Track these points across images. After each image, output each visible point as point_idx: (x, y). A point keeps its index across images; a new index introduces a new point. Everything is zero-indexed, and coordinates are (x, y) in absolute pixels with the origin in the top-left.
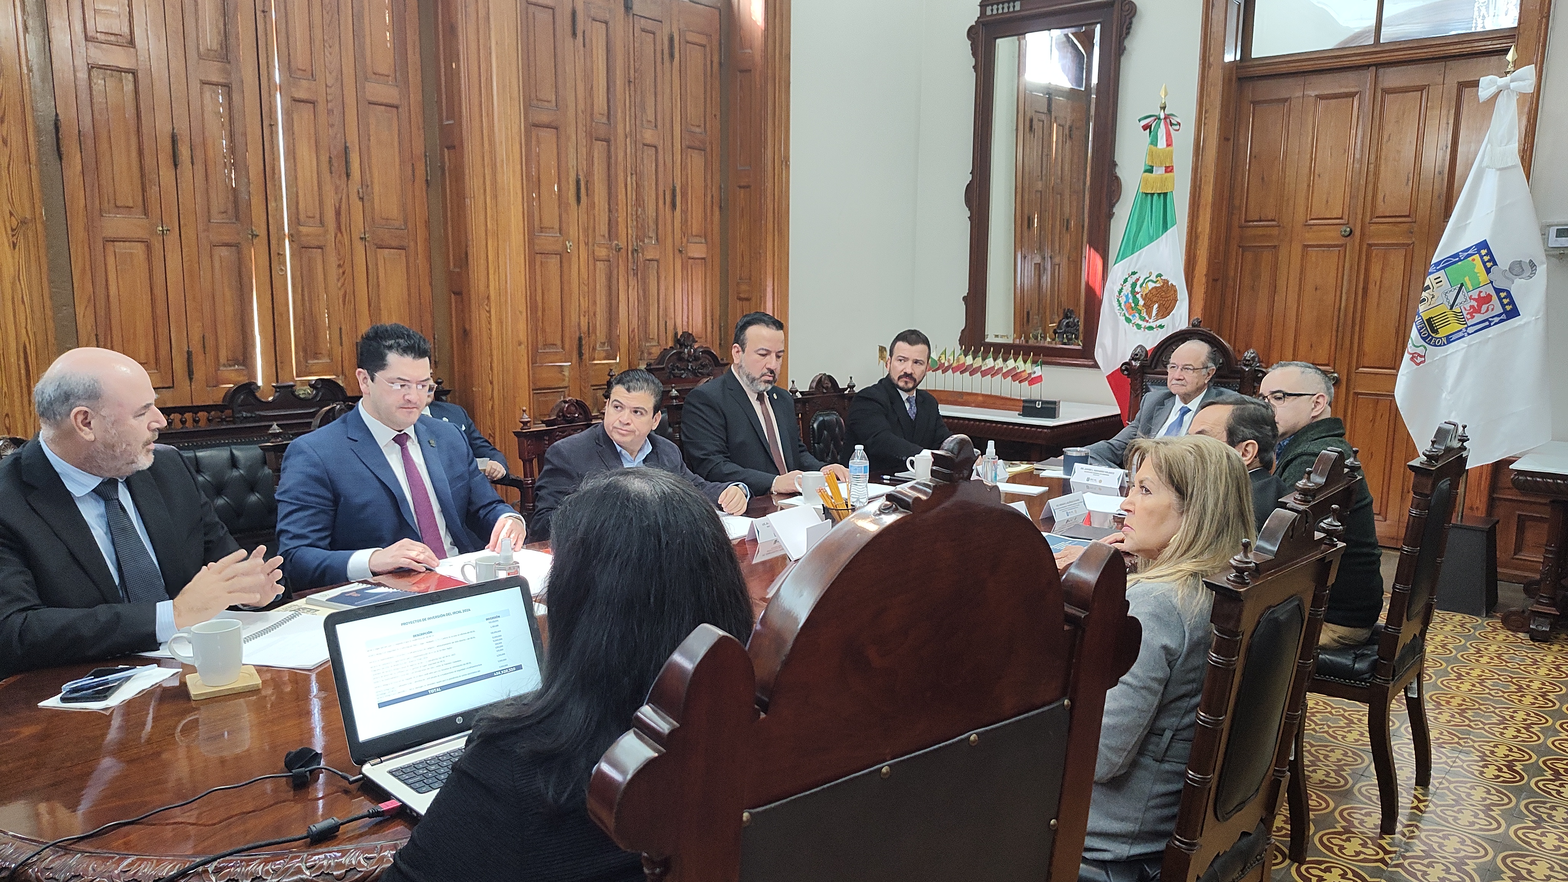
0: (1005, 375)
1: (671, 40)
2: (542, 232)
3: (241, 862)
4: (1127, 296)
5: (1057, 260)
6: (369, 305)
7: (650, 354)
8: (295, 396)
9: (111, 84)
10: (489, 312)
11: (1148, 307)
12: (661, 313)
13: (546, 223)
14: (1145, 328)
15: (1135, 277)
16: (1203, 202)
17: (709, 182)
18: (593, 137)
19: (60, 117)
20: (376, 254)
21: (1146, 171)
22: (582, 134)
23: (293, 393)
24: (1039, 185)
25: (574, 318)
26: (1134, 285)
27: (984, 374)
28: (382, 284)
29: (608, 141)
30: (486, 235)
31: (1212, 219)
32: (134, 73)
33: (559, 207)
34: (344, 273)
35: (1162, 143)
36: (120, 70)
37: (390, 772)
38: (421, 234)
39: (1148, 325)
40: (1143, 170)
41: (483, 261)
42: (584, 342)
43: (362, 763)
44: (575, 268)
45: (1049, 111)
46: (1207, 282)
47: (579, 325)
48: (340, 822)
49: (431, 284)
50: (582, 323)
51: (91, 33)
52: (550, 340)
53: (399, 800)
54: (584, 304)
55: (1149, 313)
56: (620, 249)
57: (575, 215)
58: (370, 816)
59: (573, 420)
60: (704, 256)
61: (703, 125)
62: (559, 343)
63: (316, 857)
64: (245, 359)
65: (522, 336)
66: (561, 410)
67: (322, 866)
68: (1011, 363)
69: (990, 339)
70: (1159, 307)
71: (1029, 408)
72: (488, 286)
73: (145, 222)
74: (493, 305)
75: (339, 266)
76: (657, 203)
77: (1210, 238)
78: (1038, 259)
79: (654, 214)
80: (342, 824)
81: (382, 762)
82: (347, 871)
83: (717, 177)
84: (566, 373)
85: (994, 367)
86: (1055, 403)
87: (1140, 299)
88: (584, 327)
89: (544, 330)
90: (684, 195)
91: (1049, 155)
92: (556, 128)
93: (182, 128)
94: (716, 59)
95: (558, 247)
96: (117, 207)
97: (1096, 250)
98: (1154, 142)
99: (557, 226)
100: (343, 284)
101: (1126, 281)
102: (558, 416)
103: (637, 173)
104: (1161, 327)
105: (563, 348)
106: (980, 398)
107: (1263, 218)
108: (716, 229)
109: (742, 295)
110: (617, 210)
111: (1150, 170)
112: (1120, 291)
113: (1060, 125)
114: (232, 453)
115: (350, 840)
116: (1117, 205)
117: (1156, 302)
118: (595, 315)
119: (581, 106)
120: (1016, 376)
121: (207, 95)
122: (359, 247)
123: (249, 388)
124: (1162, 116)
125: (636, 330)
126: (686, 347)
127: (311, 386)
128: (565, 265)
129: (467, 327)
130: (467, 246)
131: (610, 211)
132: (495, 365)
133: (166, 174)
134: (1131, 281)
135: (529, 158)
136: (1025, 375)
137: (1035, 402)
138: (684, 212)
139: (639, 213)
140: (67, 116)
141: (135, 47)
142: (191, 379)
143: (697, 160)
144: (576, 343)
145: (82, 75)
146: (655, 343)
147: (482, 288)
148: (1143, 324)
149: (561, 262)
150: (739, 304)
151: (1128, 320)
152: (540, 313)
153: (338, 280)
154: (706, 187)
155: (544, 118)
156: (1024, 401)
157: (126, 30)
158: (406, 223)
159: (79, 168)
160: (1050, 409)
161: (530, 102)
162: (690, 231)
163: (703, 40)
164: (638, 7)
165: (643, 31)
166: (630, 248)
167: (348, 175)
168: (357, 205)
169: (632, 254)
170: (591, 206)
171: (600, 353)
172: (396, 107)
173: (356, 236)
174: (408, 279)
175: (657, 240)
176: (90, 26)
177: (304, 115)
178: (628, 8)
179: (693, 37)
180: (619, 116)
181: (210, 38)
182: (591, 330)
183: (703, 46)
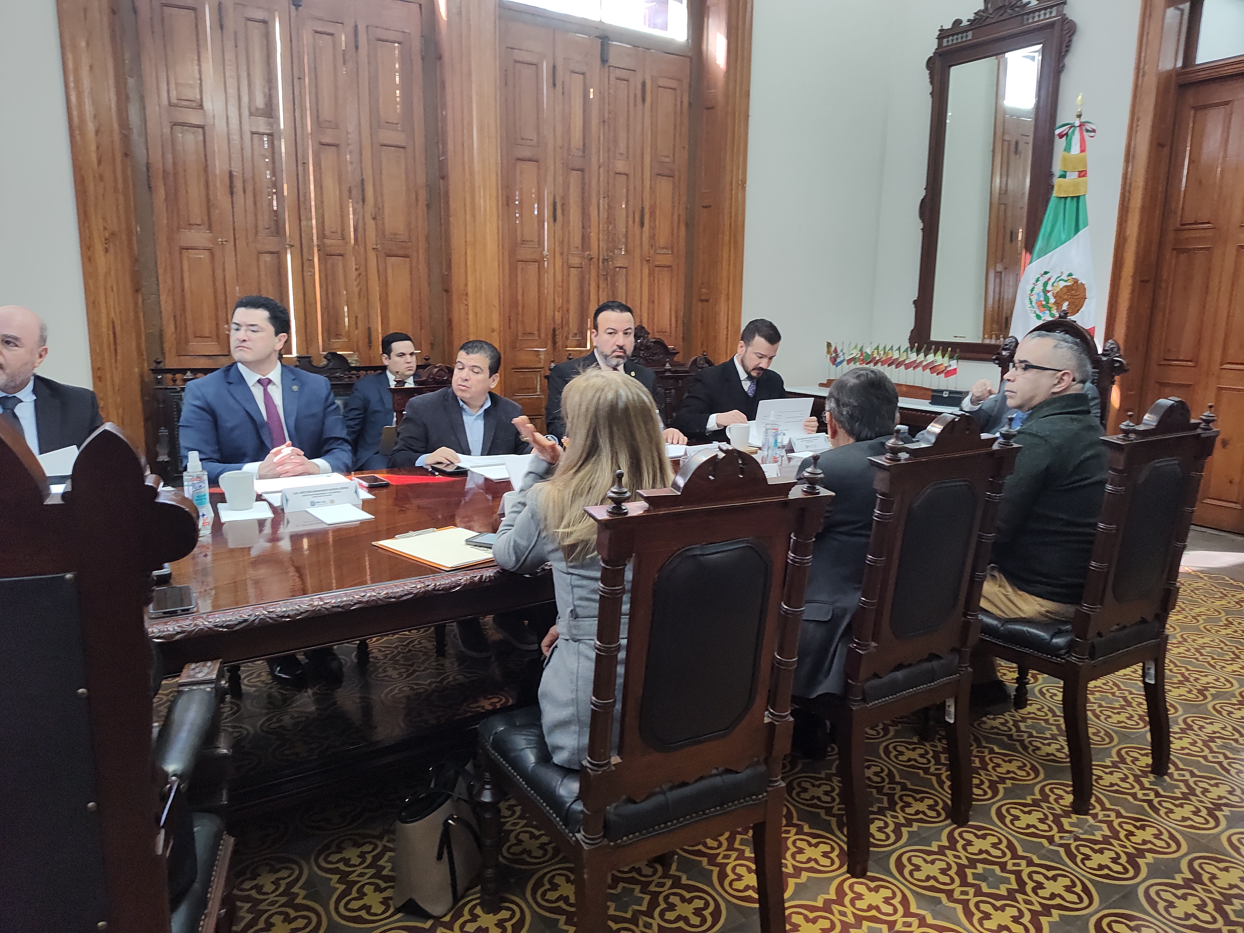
1: (644, 85)
2: (522, 244)
4: (1038, 295)
6: (380, 299)
8: (313, 364)
9: (188, 136)
10: (467, 305)
11: (1060, 305)
13: (527, 237)
15: (1047, 276)
17: (676, 203)
18: (569, 168)
19: (151, 161)
20: (385, 262)
21: (1062, 177)
22: (560, 166)
23: (310, 362)
25: (550, 313)
26: (1045, 284)
27: (907, 367)
28: (390, 283)
29: (582, 170)
30: (466, 245)
32: (202, 127)
33: (538, 224)
34: (359, 275)
36: (193, 126)
38: (422, 245)
41: (462, 266)
42: (557, 333)
44: (550, 274)
47: (554, 318)
49: (429, 283)
50: (557, 318)
51: (173, 100)
52: (528, 331)
54: (559, 302)
55: (1059, 310)
56: (591, 259)
60: (670, 264)
61: (672, 156)
62: (536, 332)
65: (496, 325)
68: (931, 357)
69: (933, 338)
70: (1070, 304)
72: (466, 285)
73: (208, 235)
74: (470, 299)
75: (356, 269)
76: (627, 222)
77: (1139, 242)
79: (624, 230)
83: (684, 199)
84: (542, 357)
85: (915, 361)
87: (1051, 296)
88: (558, 321)
89: (523, 322)
90: (653, 213)
92: (537, 161)
93: (237, 168)
94: (686, 99)
95: (536, 256)
96: (190, 224)
98: (1069, 149)
99: (536, 240)
100: (359, 284)
101: (1038, 280)
103: (609, 197)
105: (539, 337)
107: (1199, 220)
108: (682, 243)
109: (703, 298)
110: (590, 227)
111: (1064, 175)
117: (1067, 300)
118: (568, 308)
119: (559, 143)
121: (256, 142)
122: (372, 256)
127: (326, 357)
128: (542, 271)
129: (451, 316)
130: (451, 254)
131: (583, 227)
133: (225, 200)
136: (942, 368)
137: (942, 391)
138: (653, 228)
139: (610, 229)
140: (156, 159)
141: (203, 109)
143: (665, 186)
144: (550, 333)
145: (167, 130)
147: (462, 287)
149: (539, 268)
150: (700, 304)
151: (1039, 317)
152: (520, 309)
153: (356, 280)
154: (673, 207)
155: (525, 152)
157: (198, 97)
158: (410, 237)
159: (163, 196)
161: (507, 140)
162: (657, 245)
163: (673, 84)
164: (612, 61)
165: (617, 79)
166: (601, 258)
167: (364, 201)
168: (370, 224)
169: (603, 263)
170: (566, 223)
171: (572, 340)
172: (404, 148)
173: (370, 246)
174: (411, 280)
175: (626, 251)
176: (174, 94)
177: (329, 156)
178: (604, 60)
179: (663, 82)
180: (594, 150)
181: (260, 102)
182: (565, 323)
183: (675, 89)
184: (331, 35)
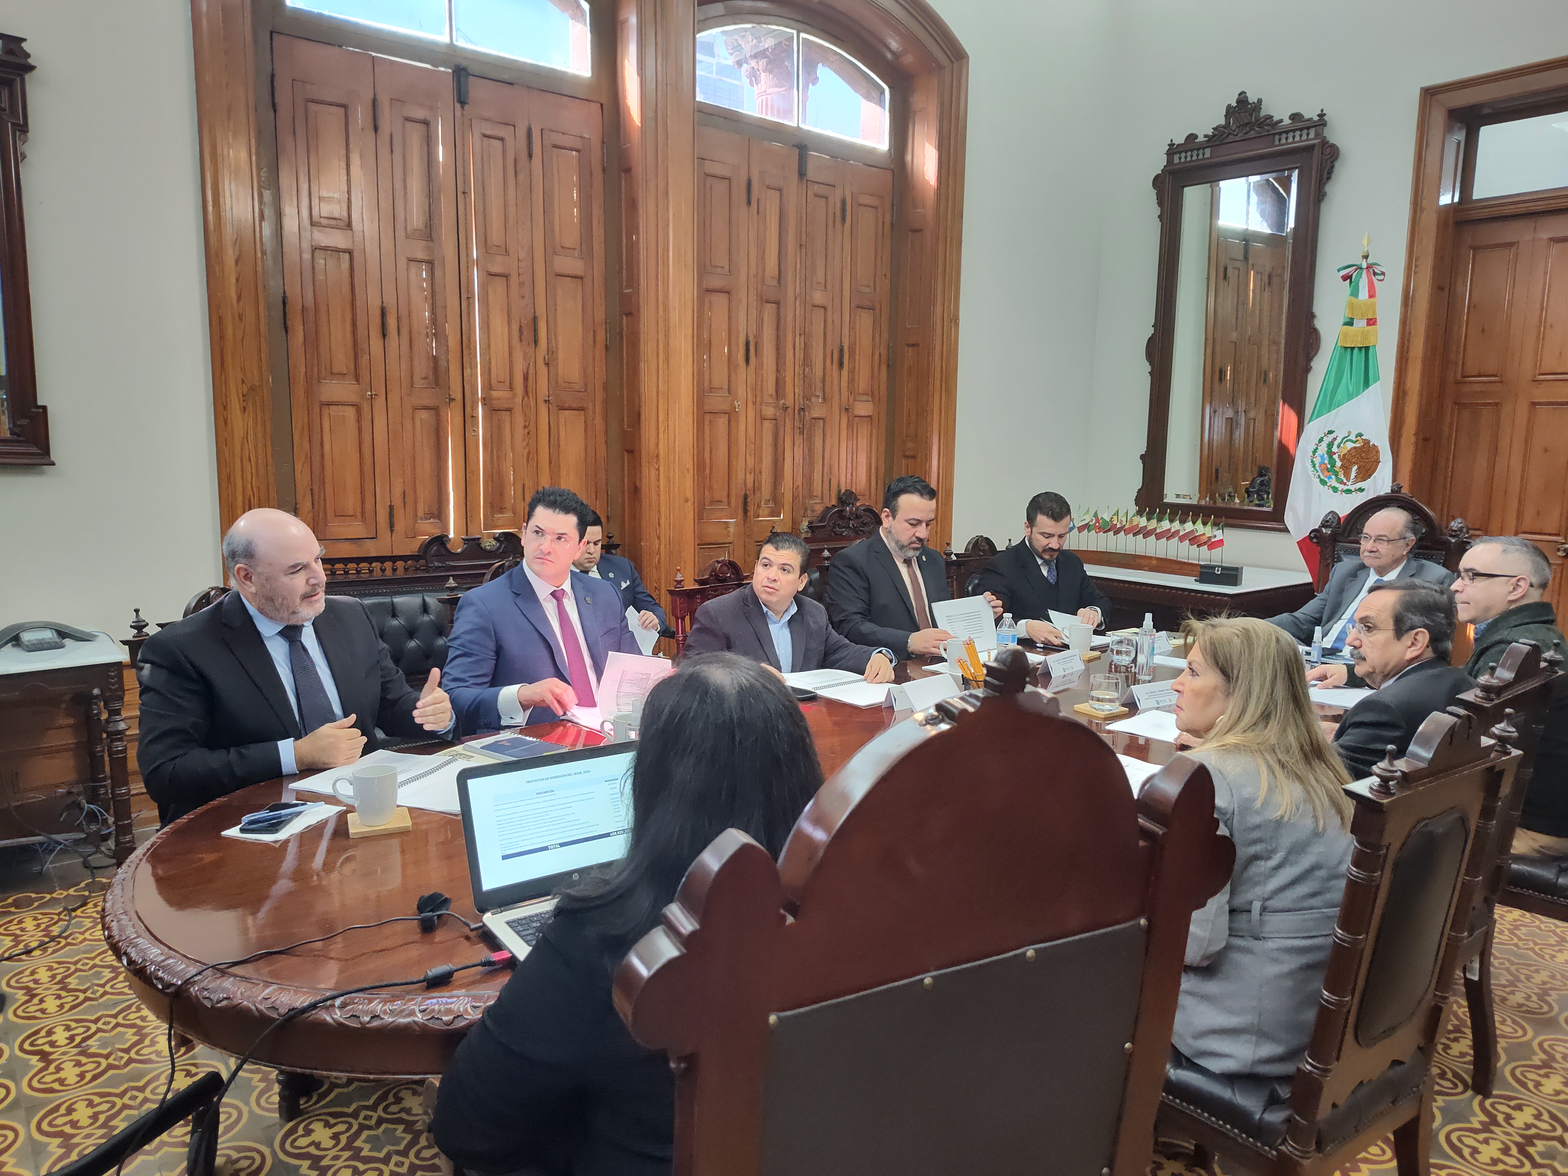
0: (1182, 539)
1: (844, 202)
2: (711, 392)
3: (364, 1000)
4: (1322, 457)
5: (1252, 414)
6: (550, 462)
7: (813, 511)
8: (481, 548)
9: (331, 263)
10: (658, 470)
11: (1346, 469)
12: (826, 470)
13: (716, 383)
14: (1342, 491)
15: (1331, 437)
16: (1412, 354)
17: (877, 340)
18: (764, 300)
19: (287, 294)
20: (558, 416)
21: (1346, 324)
22: (753, 298)
23: (479, 545)
24: (1234, 336)
25: (741, 475)
26: (1330, 445)
27: (1159, 536)
28: (562, 443)
29: (778, 303)
30: (658, 396)
31: (1423, 375)
32: (350, 252)
33: (729, 369)
34: (529, 433)
35: (1363, 294)
36: (338, 251)
37: (508, 923)
38: (599, 396)
39: (1346, 488)
40: (1342, 322)
41: (653, 422)
42: (749, 500)
43: (483, 911)
44: (742, 428)
45: (1246, 258)
46: (1416, 442)
47: (745, 482)
48: (455, 968)
49: (606, 442)
50: (748, 481)
51: (316, 218)
52: (717, 497)
53: (511, 952)
54: (751, 462)
55: (1347, 475)
56: (787, 408)
57: (743, 376)
58: (484, 964)
59: (725, 580)
60: (870, 414)
61: (872, 284)
62: (725, 499)
63: (429, 1002)
64: (439, 513)
65: (689, 494)
66: (714, 570)
67: (433, 1010)
68: (1189, 526)
69: (1170, 498)
70: (1359, 468)
71: (1206, 574)
72: (658, 445)
73: (356, 387)
74: (662, 462)
75: (525, 427)
76: (825, 362)
77: (1421, 396)
78: (1230, 413)
79: (821, 373)
80: (456, 971)
81: (502, 912)
82: (455, 1018)
83: (885, 335)
84: (732, 529)
85: (1169, 530)
86: (1236, 569)
87: (1337, 460)
88: (750, 485)
89: (711, 488)
90: (852, 352)
91: (1245, 303)
92: (729, 293)
93: (390, 302)
94: (888, 219)
95: (726, 407)
96: (332, 373)
97: (1291, 406)
98: (1355, 293)
99: (726, 387)
100: (527, 445)
101: (1321, 440)
102: (711, 575)
103: (805, 334)
104: (1361, 490)
105: (729, 504)
106: (1154, 562)
107: (1482, 373)
108: (883, 387)
109: (907, 453)
110: (785, 370)
111: (1350, 323)
112: (1315, 451)
113: (1257, 273)
114: (424, 600)
115: (461, 987)
116: (1315, 359)
117: (1355, 463)
118: (760, 472)
119: (753, 271)
120: (1194, 539)
121: (413, 271)
122: (543, 409)
123: (441, 540)
124: (1364, 265)
125: (800, 488)
126: (848, 505)
127: (495, 539)
128: (733, 424)
129: (638, 484)
130: (640, 407)
131: (778, 371)
132: (663, 520)
133: (376, 343)
134: (1327, 440)
135: (701, 323)
136: (1204, 539)
137: (1213, 567)
138: (852, 371)
139: (806, 372)
140: (293, 293)
141: (352, 230)
142: (392, 531)
143: (865, 320)
144: (741, 500)
145: (307, 256)
146: (819, 501)
147: (652, 447)
148: (1341, 487)
149: (729, 421)
150: (904, 461)
151: (1323, 482)
152: (708, 471)
153: (524, 440)
154: (874, 345)
155: (716, 282)
156: (1202, 567)
157: (345, 214)
158: (586, 385)
159: (301, 339)
160: (1231, 575)
161: (703, 268)
162: (856, 390)
163: (875, 202)
164: (811, 174)
165: (816, 195)
166: (797, 408)
167: (536, 342)
168: (543, 370)
169: (799, 414)
170: (760, 366)
171: (764, 510)
172: (581, 278)
173: (541, 399)
174: (586, 439)
175: (824, 399)
176: (315, 212)
177: (498, 288)
178: (802, 174)
179: (865, 200)
180: (790, 279)
181: (417, 219)
182: (757, 488)
183: (875, 208)
184: (502, 139)
